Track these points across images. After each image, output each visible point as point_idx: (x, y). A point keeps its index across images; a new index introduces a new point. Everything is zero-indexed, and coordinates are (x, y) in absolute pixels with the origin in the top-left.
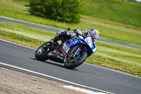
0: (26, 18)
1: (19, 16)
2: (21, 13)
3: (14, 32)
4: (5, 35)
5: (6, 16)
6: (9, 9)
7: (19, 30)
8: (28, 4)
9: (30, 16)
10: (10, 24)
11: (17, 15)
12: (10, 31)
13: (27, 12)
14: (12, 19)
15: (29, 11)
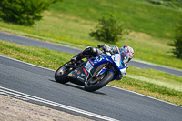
0: (170, 62)
1: (160, 59)
2: (162, 56)
3: (153, 81)
4: (139, 86)
5: (141, 59)
6: (146, 49)
7: (161, 80)
8: (173, 42)
9: (175, 60)
10: (147, 71)
11: (157, 58)
12: (148, 80)
13: (172, 54)
14: (150, 63)
15: (175, 53)
